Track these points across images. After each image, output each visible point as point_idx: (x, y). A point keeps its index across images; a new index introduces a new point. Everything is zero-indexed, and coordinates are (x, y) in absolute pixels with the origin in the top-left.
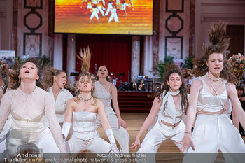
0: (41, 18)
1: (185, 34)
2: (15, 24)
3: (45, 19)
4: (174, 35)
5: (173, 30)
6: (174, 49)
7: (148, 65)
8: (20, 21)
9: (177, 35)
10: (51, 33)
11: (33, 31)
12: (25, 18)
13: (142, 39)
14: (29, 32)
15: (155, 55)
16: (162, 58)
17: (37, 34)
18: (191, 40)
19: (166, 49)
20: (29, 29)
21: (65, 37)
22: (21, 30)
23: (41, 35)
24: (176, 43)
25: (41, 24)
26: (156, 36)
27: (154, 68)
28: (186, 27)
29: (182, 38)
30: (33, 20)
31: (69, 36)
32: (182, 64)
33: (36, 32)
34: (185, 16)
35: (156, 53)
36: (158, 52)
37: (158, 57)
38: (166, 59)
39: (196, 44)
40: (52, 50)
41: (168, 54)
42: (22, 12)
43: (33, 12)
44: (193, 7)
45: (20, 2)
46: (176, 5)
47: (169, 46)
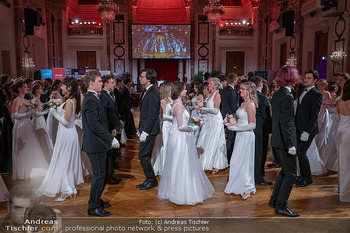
0: (124, 50)
1: (210, 57)
2: (109, 54)
3: (127, 52)
4: (203, 58)
5: (202, 55)
6: (204, 67)
7: (188, 75)
8: (112, 52)
9: (205, 58)
10: (131, 59)
11: (119, 58)
12: (115, 50)
13: (184, 61)
14: (117, 58)
15: (192, 71)
16: (196, 72)
17: (122, 60)
18: (213, 61)
19: (199, 67)
20: (117, 56)
21: (139, 61)
22: (113, 57)
23: (124, 60)
24: (204, 63)
25: (124, 54)
26: (193, 59)
27: (192, 79)
28: (211, 53)
29: (208, 60)
30: (119, 51)
31: (141, 61)
33: (121, 58)
34: (209, 47)
36: (194, 69)
37: (194, 72)
38: (199, 73)
39: (216, 64)
40: (131, 69)
41: (200, 70)
42: (112, 47)
43: (119, 46)
44: (214, 41)
45: (111, 40)
46: (204, 40)
47: (201, 65)
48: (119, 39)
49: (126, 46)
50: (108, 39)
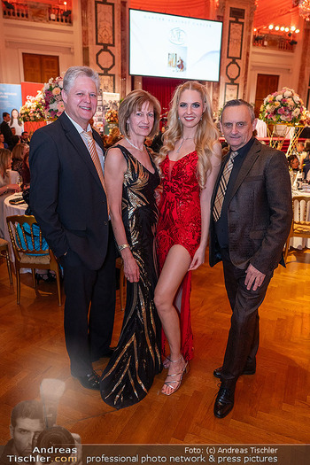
0: (114, 57)
2: (86, 62)
4: (233, 82)
5: (231, 77)
6: (232, 95)
8: (92, 59)
9: (235, 82)
11: (106, 72)
12: (97, 55)
14: (102, 72)
15: (215, 101)
17: (110, 75)
18: (245, 87)
19: (225, 95)
20: (102, 69)
23: (114, 75)
24: (233, 89)
25: (114, 64)
28: (242, 75)
29: (238, 85)
30: (105, 59)
31: (136, 78)
33: (109, 72)
34: (242, 64)
39: (247, 91)
42: (93, 49)
43: (105, 49)
44: (248, 55)
45: (92, 35)
46: (234, 53)
47: (228, 93)
48: (105, 36)
49: (117, 50)
50: (85, 33)
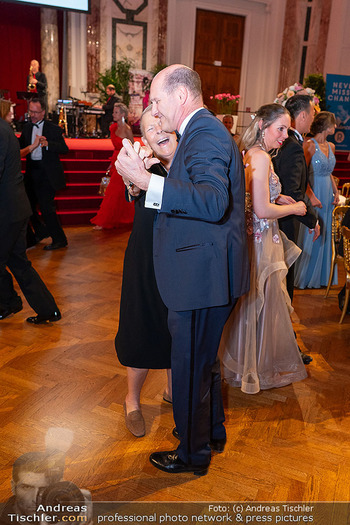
1: (151, 17)
4: (130, 18)
5: (127, 6)
6: (130, 48)
7: (78, 81)
9: (136, 18)
15: (92, 58)
16: (106, 64)
19: (114, 46)
24: (133, 35)
26: (95, 14)
27: (91, 86)
29: (145, 26)
32: (146, 79)
35: (94, 53)
36: (98, 52)
37: (98, 62)
38: (113, 68)
41: (118, 59)
